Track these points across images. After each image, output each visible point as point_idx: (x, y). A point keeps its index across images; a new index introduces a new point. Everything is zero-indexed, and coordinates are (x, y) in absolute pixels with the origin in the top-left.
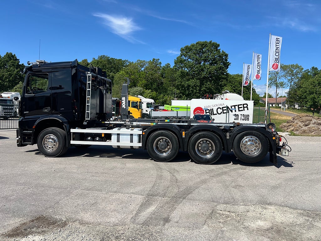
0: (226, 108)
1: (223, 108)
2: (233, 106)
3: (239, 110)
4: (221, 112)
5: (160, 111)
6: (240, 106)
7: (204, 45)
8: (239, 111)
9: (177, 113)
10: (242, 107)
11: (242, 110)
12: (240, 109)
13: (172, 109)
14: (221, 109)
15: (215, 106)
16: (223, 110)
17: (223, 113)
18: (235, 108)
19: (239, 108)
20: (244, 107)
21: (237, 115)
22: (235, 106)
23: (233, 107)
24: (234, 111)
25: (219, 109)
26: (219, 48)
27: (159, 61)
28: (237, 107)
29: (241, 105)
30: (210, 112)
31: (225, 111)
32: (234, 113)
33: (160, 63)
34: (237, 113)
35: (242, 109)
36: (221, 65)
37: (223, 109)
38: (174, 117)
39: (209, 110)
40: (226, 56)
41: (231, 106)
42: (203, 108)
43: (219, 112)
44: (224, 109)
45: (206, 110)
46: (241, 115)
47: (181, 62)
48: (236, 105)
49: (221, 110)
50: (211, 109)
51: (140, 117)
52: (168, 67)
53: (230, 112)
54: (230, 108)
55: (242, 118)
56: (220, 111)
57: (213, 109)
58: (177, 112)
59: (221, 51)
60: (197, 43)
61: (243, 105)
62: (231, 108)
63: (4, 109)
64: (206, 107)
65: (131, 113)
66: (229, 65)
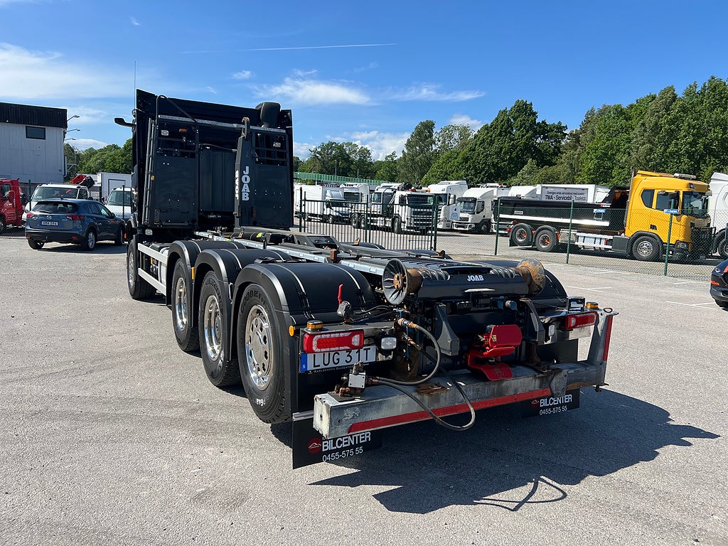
63: (415, 213)
65: (653, 227)
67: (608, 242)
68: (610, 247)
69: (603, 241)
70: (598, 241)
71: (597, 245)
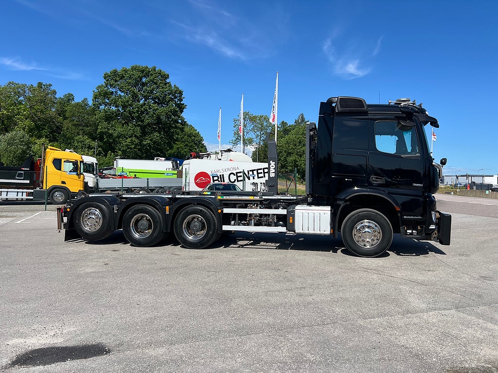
0: (241, 174)
1: (237, 173)
2: (250, 171)
3: (258, 176)
4: (235, 180)
5: (113, 178)
6: (259, 171)
7: (145, 72)
8: (258, 178)
9: (148, 182)
10: (261, 173)
11: (262, 177)
12: (260, 175)
13: (135, 175)
14: (235, 175)
15: (226, 170)
16: (237, 177)
17: (238, 181)
18: (253, 174)
19: (258, 173)
20: (264, 173)
21: (256, 183)
22: (253, 171)
23: (251, 173)
24: (251, 178)
25: (232, 175)
26: (168, 81)
27: (52, 88)
28: (255, 172)
29: (261, 169)
30: (219, 179)
31: (240, 179)
32: (252, 181)
33: (55, 92)
34: (256, 180)
35: (262, 175)
36: (174, 106)
37: (237, 175)
38: (141, 188)
39: (218, 177)
40: (181, 93)
41: (248, 171)
42: (209, 173)
43: (233, 180)
44: (239, 175)
45: (213, 177)
46: (261, 183)
47: (106, 95)
48: (255, 170)
49: (235, 177)
50: (220, 175)
51: (82, 189)
52: (69, 100)
53: (246, 179)
54: (247, 173)
55: (263, 187)
56: (233, 178)
57: (223, 175)
58: (148, 179)
59: (173, 86)
60: (133, 69)
61: (264, 169)
62: (249, 174)
64: (213, 172)
65: (63, 183)
66: (184, 107)
67: (29, 194)
68: (32, 198)
69: (25, 194)
70: (20, 194)
71: (20, 196)
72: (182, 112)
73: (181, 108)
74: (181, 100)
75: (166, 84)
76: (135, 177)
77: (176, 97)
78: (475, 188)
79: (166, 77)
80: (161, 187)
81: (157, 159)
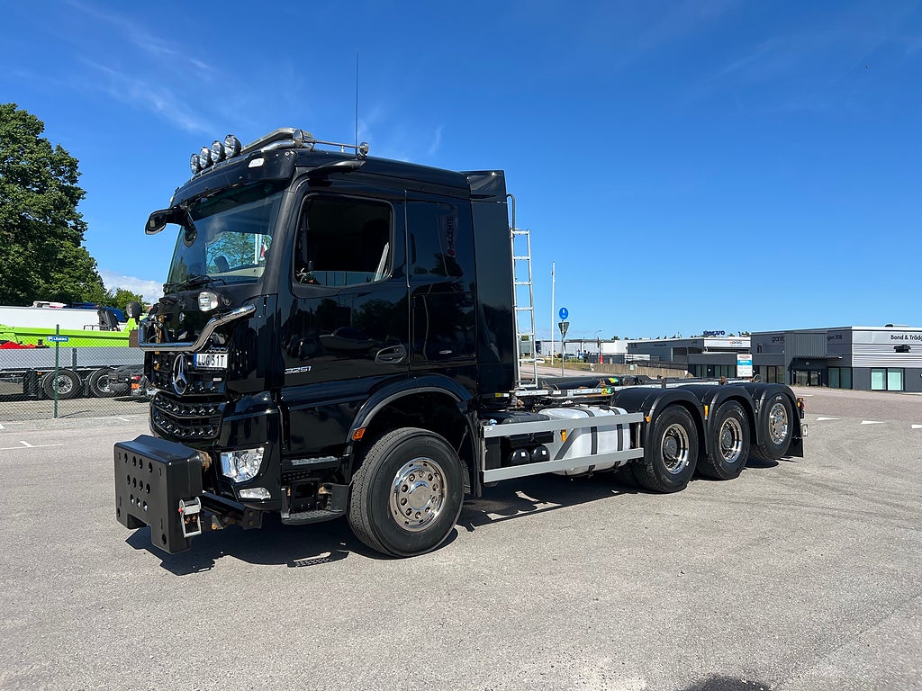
9: (74, 356)
13: (40, 342)
26: (40, 136)
38: (59, 368)
40: (73, 165)
59: (54, 148)
66: (79, 195)
72: (75, 204)
73: (73, 196)
74: (74, 180)
75: (38, 142)
76: (41, 346)
77: (61, 173)
78: (611, 360)
79: (38, 128)
80: (105, 367)
81: (40, 306)
